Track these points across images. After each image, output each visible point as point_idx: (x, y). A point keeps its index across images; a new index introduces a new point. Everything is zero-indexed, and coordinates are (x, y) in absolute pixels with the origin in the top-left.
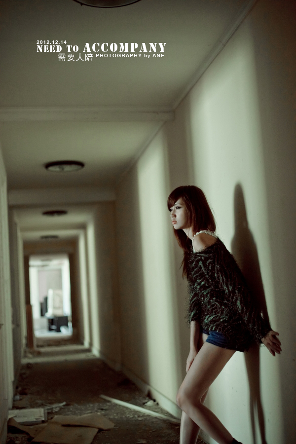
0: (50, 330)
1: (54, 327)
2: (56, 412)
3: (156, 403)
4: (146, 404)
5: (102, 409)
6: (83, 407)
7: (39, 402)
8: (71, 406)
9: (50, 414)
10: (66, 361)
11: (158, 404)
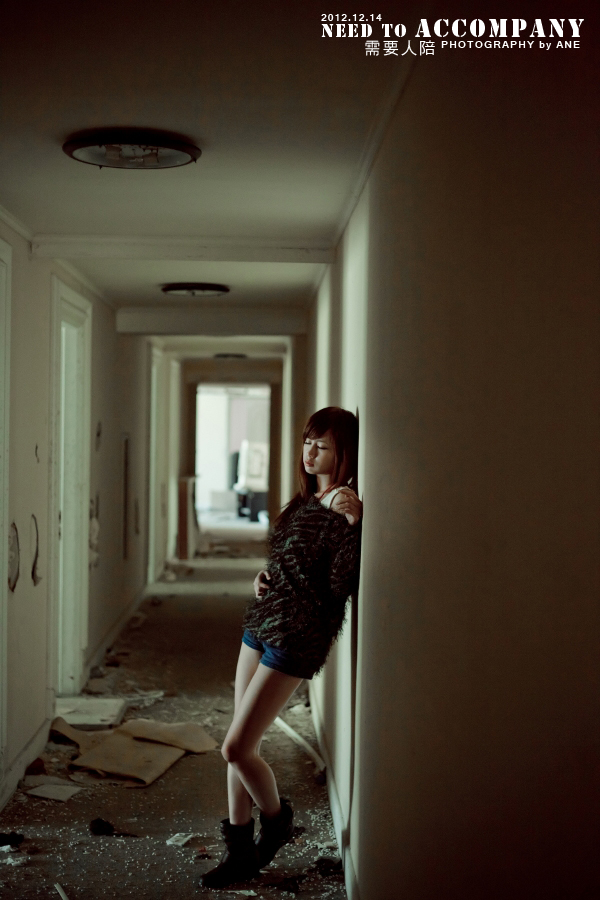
0: (241, 515)
1: (246, 511)
2: (145, 708)
3: (308, 709)
4: (291, 710)
5: (219, 711)
6: (191, 703)
7: (131, 683)
8: (176, 699)
9: (130, 711)
10: (226, 595)
11: (310, 712)
